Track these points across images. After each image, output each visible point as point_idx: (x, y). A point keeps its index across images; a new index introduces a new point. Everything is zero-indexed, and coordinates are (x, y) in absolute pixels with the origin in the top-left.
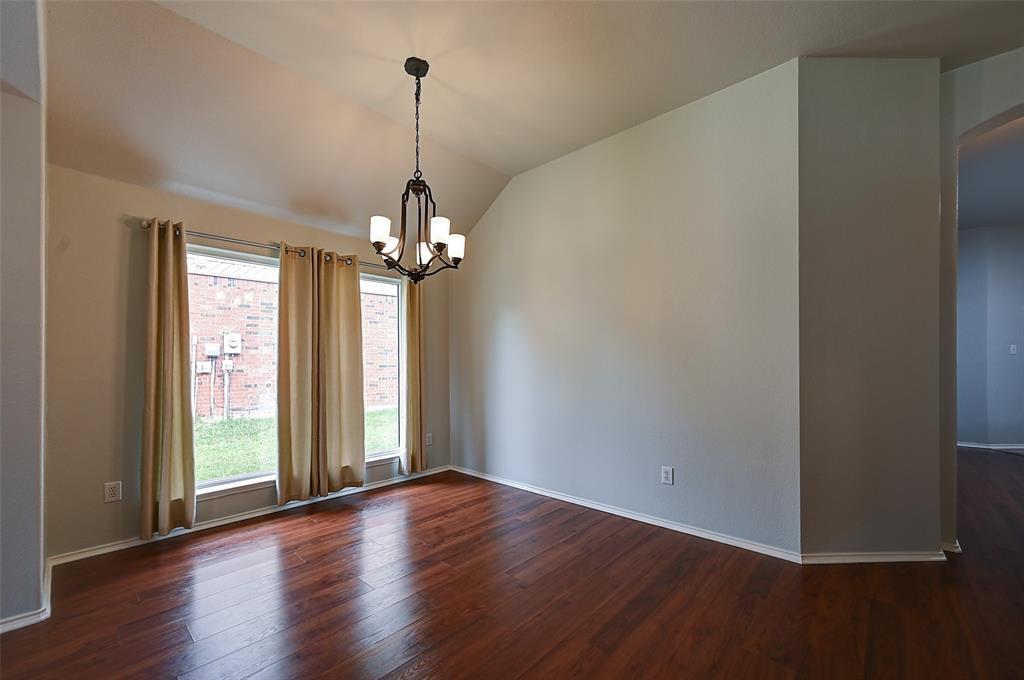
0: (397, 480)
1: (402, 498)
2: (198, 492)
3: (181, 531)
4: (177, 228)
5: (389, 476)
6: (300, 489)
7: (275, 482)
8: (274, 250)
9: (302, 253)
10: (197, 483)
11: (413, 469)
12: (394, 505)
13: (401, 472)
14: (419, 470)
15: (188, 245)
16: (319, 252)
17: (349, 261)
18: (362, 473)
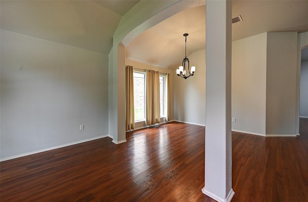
0: (165, 122)
1: (166, 127)
2: (135, 122)
3: (132, 130)
4: (132, 67)
5: (163, 122)
6: (149, 123)
7: (145, 121)
8: (145, 71)
9: (149, 71)
10: (135, 120)
11: (169, 120)
12: (164, 128)
13: (166, 121)
14: (170, 120)
15: (133, 71)
16: (153, 71)
17: (157, 72)
18: (159, 120)
